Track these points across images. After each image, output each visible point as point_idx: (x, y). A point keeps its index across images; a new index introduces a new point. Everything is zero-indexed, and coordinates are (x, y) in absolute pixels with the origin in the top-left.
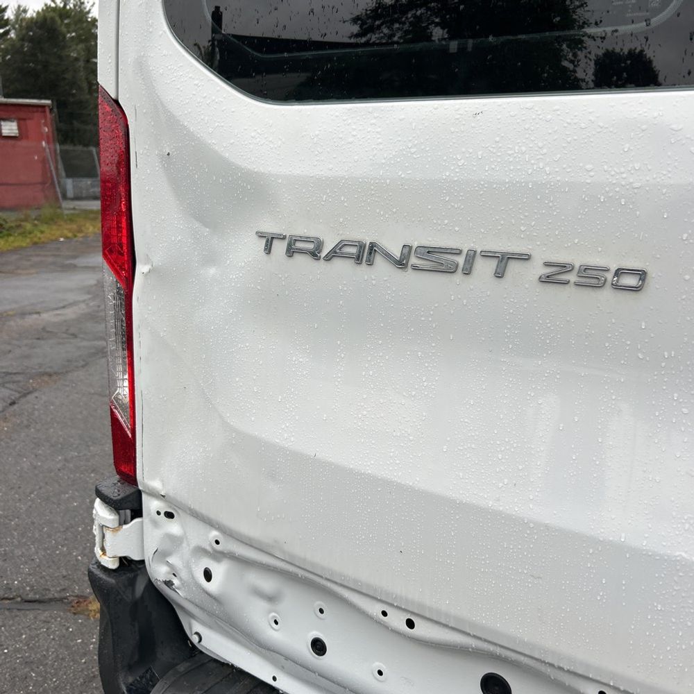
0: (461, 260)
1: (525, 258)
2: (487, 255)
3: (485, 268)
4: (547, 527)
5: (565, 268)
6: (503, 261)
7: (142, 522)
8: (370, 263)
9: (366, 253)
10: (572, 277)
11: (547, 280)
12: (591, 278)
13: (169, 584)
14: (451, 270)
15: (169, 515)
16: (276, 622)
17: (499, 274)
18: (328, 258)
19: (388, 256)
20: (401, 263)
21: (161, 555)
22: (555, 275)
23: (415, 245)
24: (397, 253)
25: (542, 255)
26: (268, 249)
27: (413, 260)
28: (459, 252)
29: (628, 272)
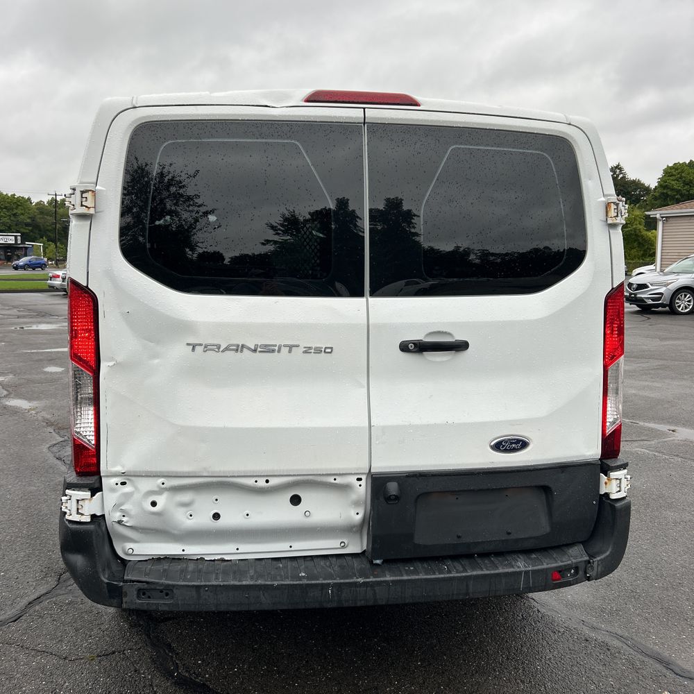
0: (277, 348)
1: (297, 346)
2: (285, 346)
3: (285, 350)
4: (315, 428)
5: (310, 348)
6: (291, 347)
7: (103, 494)
8: (242, 351)
9: (240, 348)
10: (313, 351)
11: (305, 352)
12: (318, 351)
13: (120, 522)
14: (273, 351)
15: (124, 483)
16: (191, 516)
17: (290, 351)
18: (223, 351)
19: (249, 349)
20: (255, 351)
21: (117, 507)
22: (307, 351)
23: (259, 344)
24: (253, 348)
25: (303, 344)
26: (193, 349)
27: (259, 349)
28: (276, 346)
29: (329, 348)
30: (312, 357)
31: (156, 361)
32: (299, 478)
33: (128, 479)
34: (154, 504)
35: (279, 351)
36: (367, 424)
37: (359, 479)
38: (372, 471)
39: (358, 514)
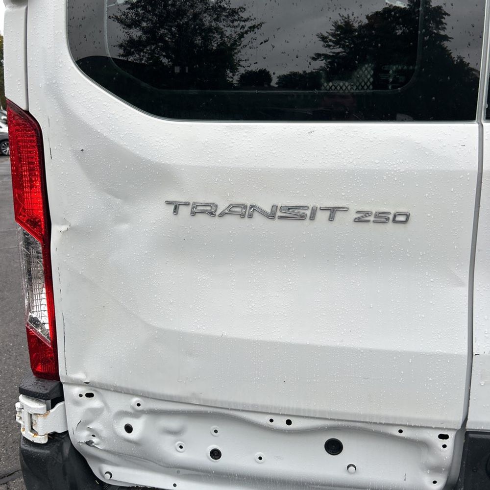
0: (308, 213)
1: (345, 209)
2: (323, 209)
3: (323, 216)
4: (371, 350)
5: (367, 213)
6: (333, 212)
7: (64, 404)
8: (250, 216)
9: (247, 211)
10: (372, 218)
11: (358, 220)
12: (382, 218)
13: (89, 443)
14: (303, 217)
15: (90, 395)
16: (181, 447)
17: (331, 218)
18: (222, 215)
19: (263, 213)
20: (271, 216)
21: (82, 424)
22: (362, 218)
23: (280, 205)
24: (268, 210)
25: (355, 207)
26: (176, 211)
27: (279, 214)
28: (307, 208)
29: (401, 214)
30: (370, 229)
31: (125, 227)
32: (340, 423)
33: (95, 390)
34: (129, 429)
35: (313, 217)
36: (465, 351)
37: (443, 437)
38: (469, 426)
39: (435, 482)
